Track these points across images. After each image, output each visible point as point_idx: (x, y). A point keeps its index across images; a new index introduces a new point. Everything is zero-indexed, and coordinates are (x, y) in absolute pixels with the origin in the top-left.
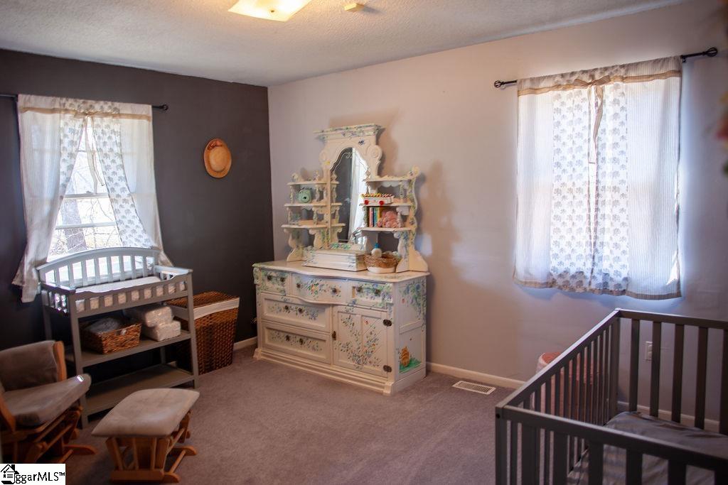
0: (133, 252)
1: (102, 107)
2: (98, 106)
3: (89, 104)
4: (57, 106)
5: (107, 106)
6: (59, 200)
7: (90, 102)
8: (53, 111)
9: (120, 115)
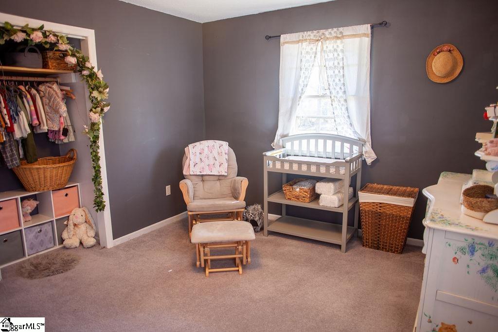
0: (344, 140)
1: (330, 33)
2: (327, 33)
3: (321, 33)
4: (301, 38)
5: (334, 32)
6: (298, 99)
7: (322, 31)
8: (298, 42)
9: (343, 37)
